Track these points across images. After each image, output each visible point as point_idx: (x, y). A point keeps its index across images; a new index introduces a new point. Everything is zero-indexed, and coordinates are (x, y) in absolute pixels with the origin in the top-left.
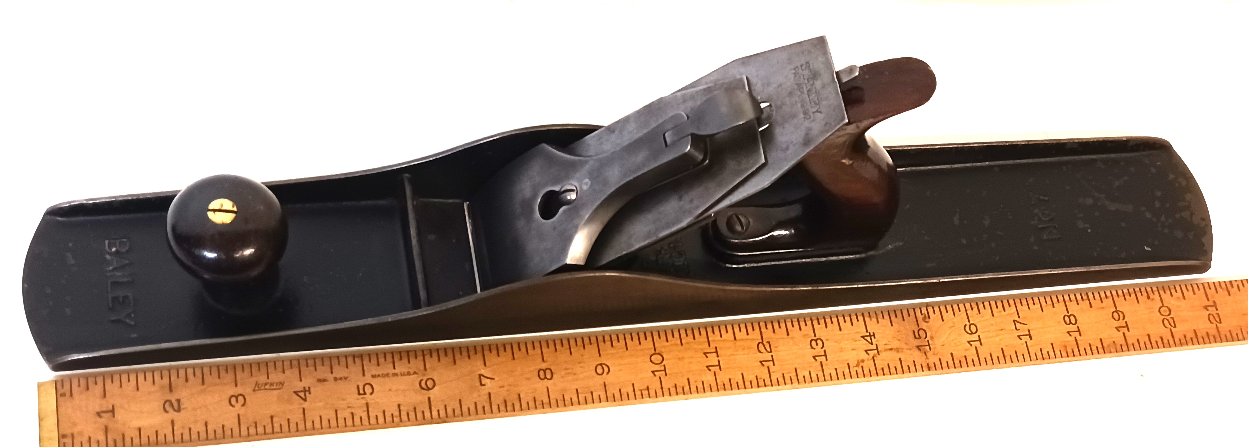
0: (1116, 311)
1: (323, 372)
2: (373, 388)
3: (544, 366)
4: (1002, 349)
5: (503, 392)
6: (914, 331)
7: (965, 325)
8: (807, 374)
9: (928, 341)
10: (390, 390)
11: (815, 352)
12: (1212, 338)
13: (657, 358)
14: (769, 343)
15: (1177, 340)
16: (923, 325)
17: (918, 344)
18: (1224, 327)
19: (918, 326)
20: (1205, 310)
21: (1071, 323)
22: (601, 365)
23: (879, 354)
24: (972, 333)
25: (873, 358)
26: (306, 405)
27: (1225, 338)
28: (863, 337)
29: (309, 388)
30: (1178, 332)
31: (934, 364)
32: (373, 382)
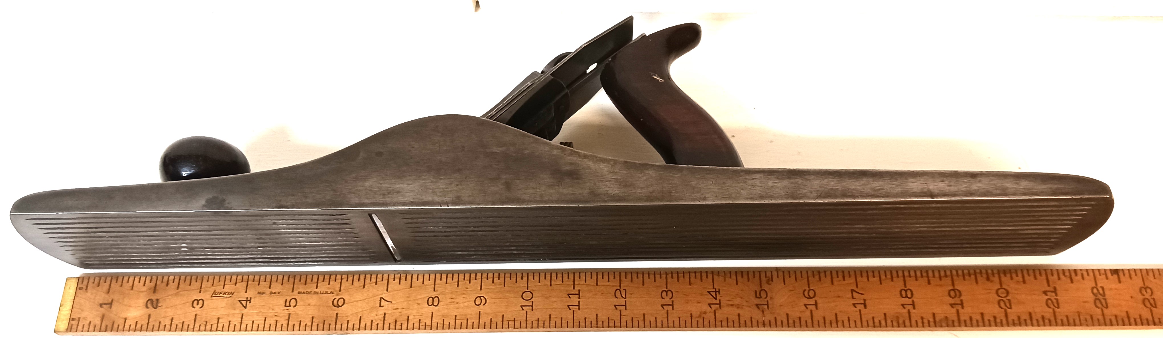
0: (953, 290)
1: (264, 287)
2: (296, 302)
3: (434, 294)
4: (836, 314)
5: (397, 313)
6: (756, 291)
7: (805, 290)
8: (653, 320)
9: (768, 301)
10: (309, 305)
11: (664, 302)
12: (1047, 321)
13: (527, 296)
14: (625, 290)
15: (1010, 320)
16: (765, 287)
17: (757, 303)
18: (1062, 312)
19: (761, 287)
20: (1044, 295)
21: (907, 297)
22: (480, 297)
23: (720, 308)
24: (811, 298)
25: (715, 311)
26: (245, 311)
27: (1060, 322)
28: (709, 292)
29: (251, 298)
30: (1013, 314)
31: (770, 321)
32: (298, 297)
